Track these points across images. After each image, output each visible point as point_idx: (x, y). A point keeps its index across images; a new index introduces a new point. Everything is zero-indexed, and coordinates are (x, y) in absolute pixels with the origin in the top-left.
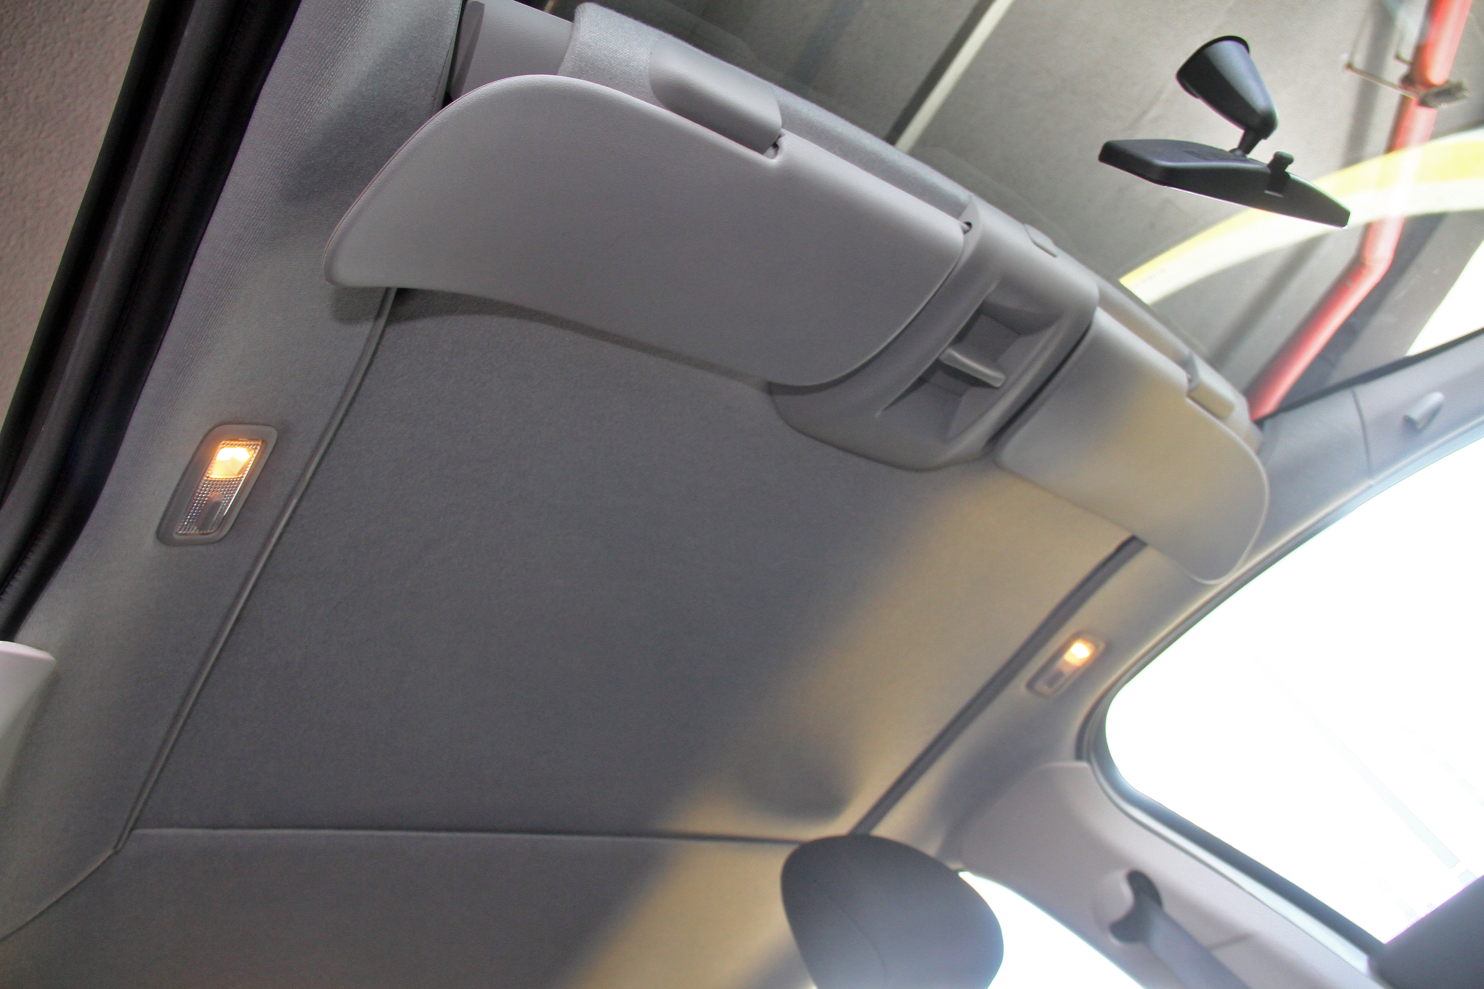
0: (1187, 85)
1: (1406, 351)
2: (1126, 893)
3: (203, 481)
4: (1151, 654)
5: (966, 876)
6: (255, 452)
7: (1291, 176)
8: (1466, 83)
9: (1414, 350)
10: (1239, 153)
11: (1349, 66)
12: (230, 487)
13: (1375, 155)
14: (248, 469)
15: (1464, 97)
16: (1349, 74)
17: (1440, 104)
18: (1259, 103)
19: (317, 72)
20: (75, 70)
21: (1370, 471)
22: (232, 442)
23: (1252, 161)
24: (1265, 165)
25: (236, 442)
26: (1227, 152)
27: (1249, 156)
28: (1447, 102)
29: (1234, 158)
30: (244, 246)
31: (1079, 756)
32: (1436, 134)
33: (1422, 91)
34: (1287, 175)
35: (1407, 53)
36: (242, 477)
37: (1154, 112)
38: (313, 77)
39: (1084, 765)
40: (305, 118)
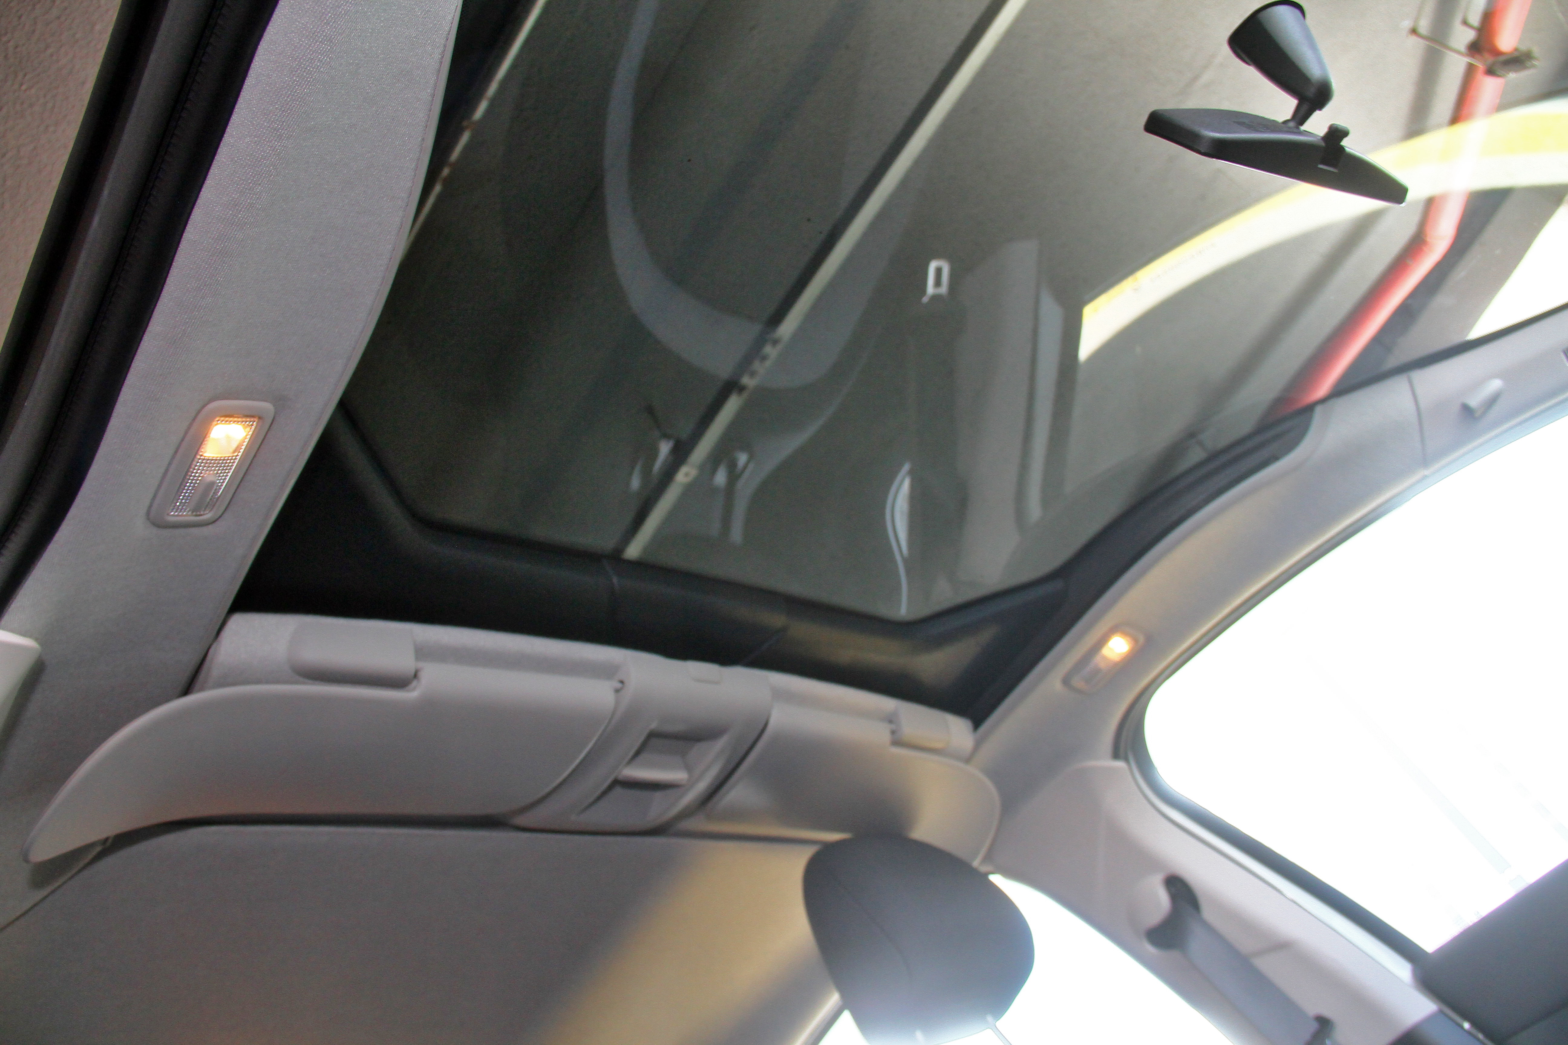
0: (1239, 51)
1: (1467, 335)
2: (1163, 899)
3: (196, 460)
4: (1193, 649)
5: (996, 879)
6: (251, 429)
7: (1347, 149)
8: (1536, 51)
9: (1475, 333)
10: (1292, 124)
11: (1414, 31)
12: (225, 466)
13: (1439, 126)
14: (243, 447)
15: (1533, 66)
16: (1414, 39)
17: (1508, 73)
18: (1314, 71)
19: (317, 28)
20: (59, 18)
21: (1425, 461)
22: (227, 419)
23: (1306, 133)
24: (1319, 138)
25: (231, 419)
26: (1279, 123)
27: (1303, 128)
28: (1516, 71)
29: (1285, 129)
30: (240, 212)
31: (1116, 754)
32: (1505, 104)
33: (1490, 59)
34: (1342, 149)
35: (1475, 19)
36: (237, 455)
37: (1206, 77)
38: (314, 33)
39: (1120, 764)
40: (305, 76)
